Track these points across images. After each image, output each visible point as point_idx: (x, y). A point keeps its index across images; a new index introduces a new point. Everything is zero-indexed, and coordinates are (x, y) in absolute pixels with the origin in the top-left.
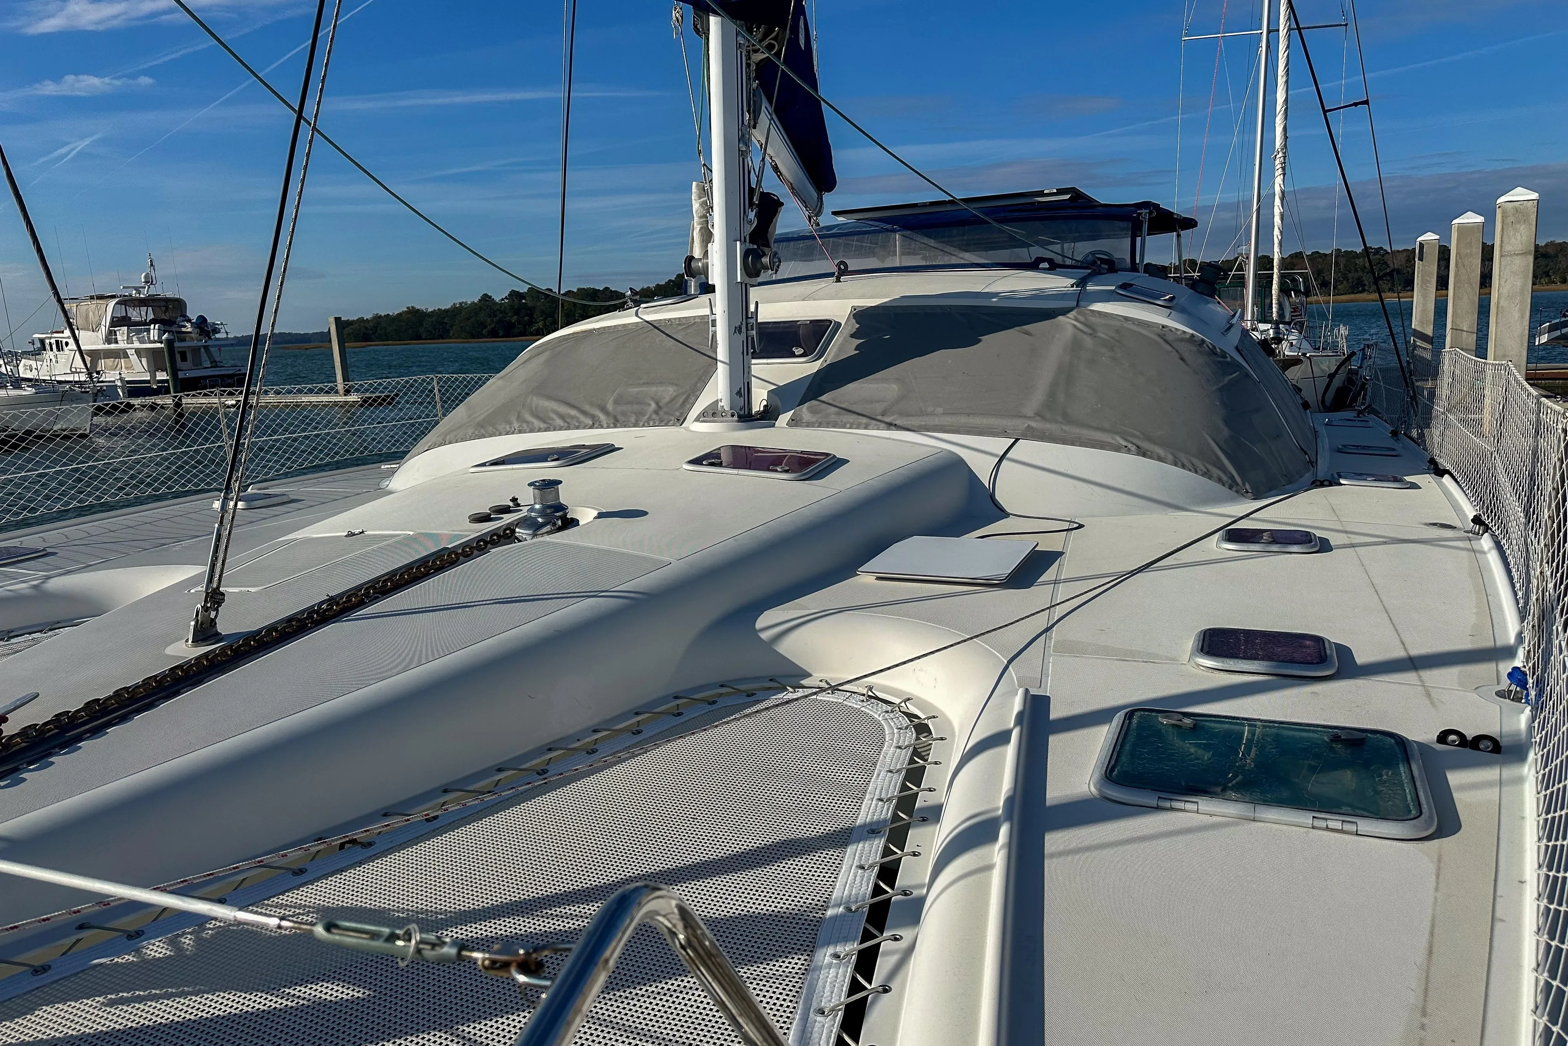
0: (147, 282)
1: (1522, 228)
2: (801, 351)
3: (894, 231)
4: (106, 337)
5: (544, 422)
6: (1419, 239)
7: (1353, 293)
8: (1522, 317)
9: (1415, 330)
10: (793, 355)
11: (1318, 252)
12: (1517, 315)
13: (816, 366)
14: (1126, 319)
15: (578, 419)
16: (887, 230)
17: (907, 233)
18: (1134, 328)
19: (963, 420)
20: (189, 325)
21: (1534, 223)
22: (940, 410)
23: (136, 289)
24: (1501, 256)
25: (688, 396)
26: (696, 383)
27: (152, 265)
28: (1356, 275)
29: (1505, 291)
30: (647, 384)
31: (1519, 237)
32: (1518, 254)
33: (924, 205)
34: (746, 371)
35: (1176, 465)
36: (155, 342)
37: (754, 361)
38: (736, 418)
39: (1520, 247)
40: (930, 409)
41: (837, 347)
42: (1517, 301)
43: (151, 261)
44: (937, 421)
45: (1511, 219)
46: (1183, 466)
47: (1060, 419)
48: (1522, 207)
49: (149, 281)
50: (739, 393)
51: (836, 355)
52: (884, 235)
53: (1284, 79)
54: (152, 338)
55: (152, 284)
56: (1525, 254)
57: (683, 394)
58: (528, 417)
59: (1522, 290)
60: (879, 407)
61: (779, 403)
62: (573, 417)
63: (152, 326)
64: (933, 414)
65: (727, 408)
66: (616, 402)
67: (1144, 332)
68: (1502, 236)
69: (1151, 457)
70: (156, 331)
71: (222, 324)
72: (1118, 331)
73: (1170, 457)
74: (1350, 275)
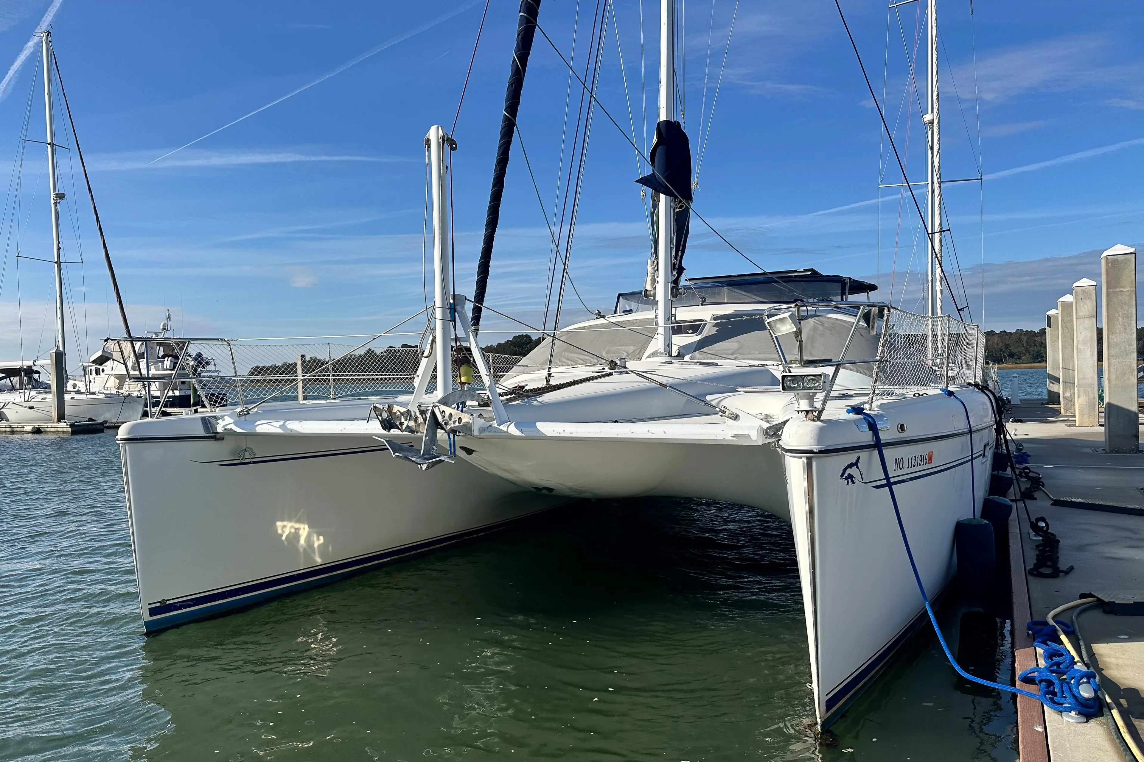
0: (164, 329)
1: (1088, 302)
2: (691, 331)
3: (723, 287)
4: (133, 366)
5: (573, 362)
6: (1048, 313)
7: (1034, 362)
8: (1093, 355)
9: (1049, 374)
10: (688, 333)
11: (1005, 331)
12: (1088, 353)
13: (698, 338)
14: (837, 319)
15: (590, 360)
16: (719, 286)
17: (729, 287)
18: (840, 323)
19: (768, 356)
20: (190, 359)
21: (1095, 299)
22: (757, 352)
23: (156, 333)
24: (1077, 318)
25: (641, 350)
26: (643, 345)
27: (169, 317)
28: (1036, 349)
29: (1081, 339)
30: (620, 346)
31: (1086, 307)
32: (1086, 317)
33: (734, 276)
34: (671, 339)
35: (857, 372)
36: (167, 370)
37: (673, 336)
38: (667, 355)
39: (1088, 313)
40: (752, 352)
41: (707, 330)
42: (1089, 345)
43: (169, 315)
44: (757, 356)
45: (1080, 297)
46: (861, 373)
47: (809, 355)
48: (1087, 290)
49: (165, 328)
50: (668, 346)
51: (707, 333)
52: (719, 288)
53: (939, 212)
54: (165, 367)
55: (167, 330)
56: (1091, 317)
57: (638, 349)
58: (564, 360)
59: (1091, 338)
60: (730, 352)
61: (684, 351)
62: (587, 360)
63: (166, 358)
64: (754, 353)
65: (663, 351)
66: (607, 353)
67: (844, 324)
68: (1076, 306)
69: (847, 369)
70: (169, 362)
71: (212, 359)
72: (833, 324)
73: (855, 369)
74: (1031, 349)
